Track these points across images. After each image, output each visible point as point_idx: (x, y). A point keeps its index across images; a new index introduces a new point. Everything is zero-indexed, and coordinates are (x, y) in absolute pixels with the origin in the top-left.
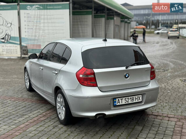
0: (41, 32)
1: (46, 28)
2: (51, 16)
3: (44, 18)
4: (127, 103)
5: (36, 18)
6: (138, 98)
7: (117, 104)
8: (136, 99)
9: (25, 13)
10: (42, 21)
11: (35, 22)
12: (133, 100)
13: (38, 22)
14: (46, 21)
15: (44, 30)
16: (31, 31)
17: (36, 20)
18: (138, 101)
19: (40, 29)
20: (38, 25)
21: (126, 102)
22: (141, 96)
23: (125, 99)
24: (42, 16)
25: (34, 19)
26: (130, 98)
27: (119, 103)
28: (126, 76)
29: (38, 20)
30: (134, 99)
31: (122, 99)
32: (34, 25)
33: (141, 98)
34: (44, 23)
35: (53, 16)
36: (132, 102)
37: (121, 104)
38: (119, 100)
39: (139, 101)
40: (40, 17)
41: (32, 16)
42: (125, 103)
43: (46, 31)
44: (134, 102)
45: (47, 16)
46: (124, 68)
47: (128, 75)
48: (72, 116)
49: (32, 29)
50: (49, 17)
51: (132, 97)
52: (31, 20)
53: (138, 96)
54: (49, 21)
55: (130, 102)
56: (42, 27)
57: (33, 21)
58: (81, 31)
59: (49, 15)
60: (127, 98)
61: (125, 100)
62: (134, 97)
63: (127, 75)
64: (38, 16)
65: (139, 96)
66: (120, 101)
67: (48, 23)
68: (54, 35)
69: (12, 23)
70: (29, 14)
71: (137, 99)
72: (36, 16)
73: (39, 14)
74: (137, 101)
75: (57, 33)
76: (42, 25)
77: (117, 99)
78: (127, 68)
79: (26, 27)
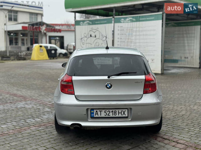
0: (132, 45)
1: (138, 41)
2: (143, 28)
3: (136, 30)
4: (107, 116)
5: (128, 31)
6: (123, 113)
7: (95, 116)
8: (119, 113)
9: (119, 27)
10: (134, 34)
11: (128, 35)
12: (115, 114)
13: (130, 35)
14: (138, 33)
15: (135, 43)
16: (123, 44)
17: (128, 33)
18: (122, 116)
19: (131, 42)
20: (130, 38)
21: (106, 114)
22: (127, 110)
23: (105, 111)
24: (134, 28)
25: (127, 32)
26: (111, 111)
27: (97, 115)
28: (108, 87)
29: (130, 33)
30: (117, 113)
31: (101, 111)
32: (126, 38)
33: (126, 113)
34: (136, 35)
35: (145, 28)
36: (114, 116)
37: (99, 116)
38: (97, 111)
39: (124, 116)
40: (132, 30)
41: (125, 29)
42: (105, 116)
43: (138, 44)
44: (117, 116)
45: (139, 28)
46: (106, 78)
47: (110, 85)
48: (58, 124)
49: (124, 42)
50: (141, 29)
51: (114, 110)
52: (124, 33)
53: (122, 110)
54: (141, 33)
55: (111, 116)
56: (134, 40)
57: (125, 34)
58: (186, 44)
59: (141, 28)
60: (107, 110)
61: (105, 113)
62: (117, 110)
63: (108, 85)
64: (131, 29)
65: (124, 110)
66: (99, 113)
67: (139, 35)
68: (145, 48)
69: (107, 37)
70: (122, 27)
71: (121, 113)
72: (129, 29)
73: (131, 26)
74: (120, 115)
75: (147, 46)
76: (134, 38)
77: (94, 110)
78: (109, 77)
79: (119, 40)
